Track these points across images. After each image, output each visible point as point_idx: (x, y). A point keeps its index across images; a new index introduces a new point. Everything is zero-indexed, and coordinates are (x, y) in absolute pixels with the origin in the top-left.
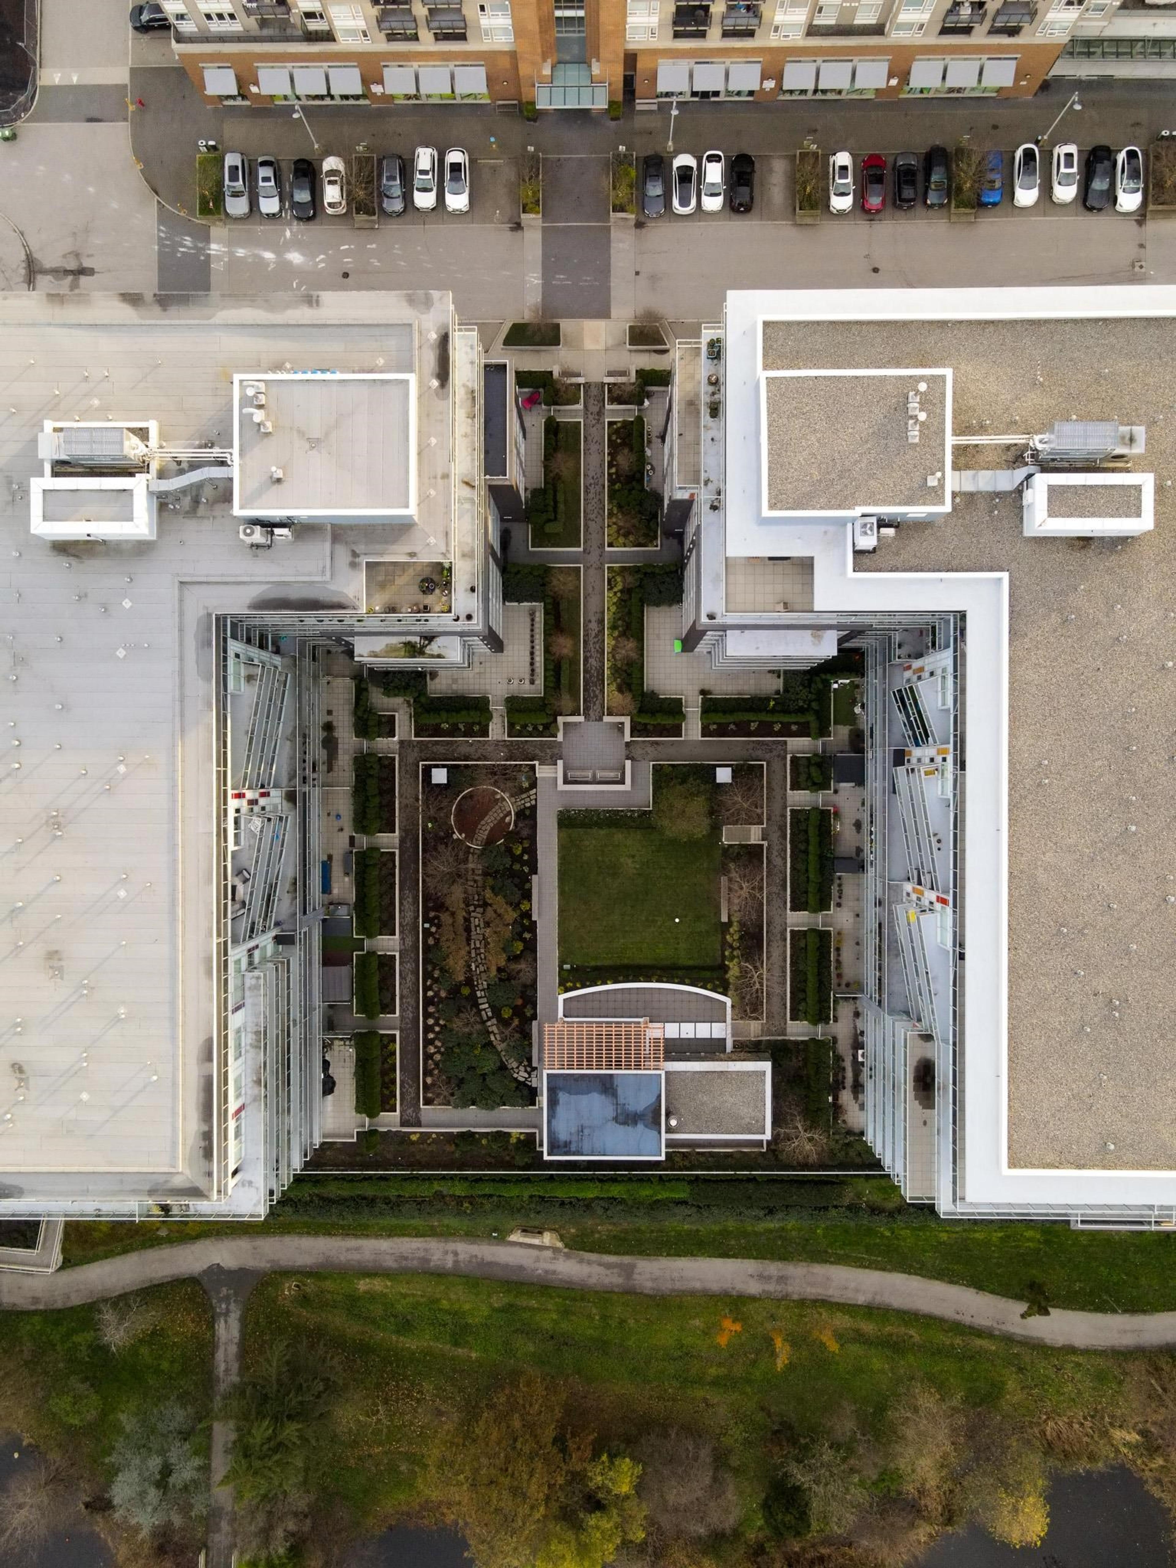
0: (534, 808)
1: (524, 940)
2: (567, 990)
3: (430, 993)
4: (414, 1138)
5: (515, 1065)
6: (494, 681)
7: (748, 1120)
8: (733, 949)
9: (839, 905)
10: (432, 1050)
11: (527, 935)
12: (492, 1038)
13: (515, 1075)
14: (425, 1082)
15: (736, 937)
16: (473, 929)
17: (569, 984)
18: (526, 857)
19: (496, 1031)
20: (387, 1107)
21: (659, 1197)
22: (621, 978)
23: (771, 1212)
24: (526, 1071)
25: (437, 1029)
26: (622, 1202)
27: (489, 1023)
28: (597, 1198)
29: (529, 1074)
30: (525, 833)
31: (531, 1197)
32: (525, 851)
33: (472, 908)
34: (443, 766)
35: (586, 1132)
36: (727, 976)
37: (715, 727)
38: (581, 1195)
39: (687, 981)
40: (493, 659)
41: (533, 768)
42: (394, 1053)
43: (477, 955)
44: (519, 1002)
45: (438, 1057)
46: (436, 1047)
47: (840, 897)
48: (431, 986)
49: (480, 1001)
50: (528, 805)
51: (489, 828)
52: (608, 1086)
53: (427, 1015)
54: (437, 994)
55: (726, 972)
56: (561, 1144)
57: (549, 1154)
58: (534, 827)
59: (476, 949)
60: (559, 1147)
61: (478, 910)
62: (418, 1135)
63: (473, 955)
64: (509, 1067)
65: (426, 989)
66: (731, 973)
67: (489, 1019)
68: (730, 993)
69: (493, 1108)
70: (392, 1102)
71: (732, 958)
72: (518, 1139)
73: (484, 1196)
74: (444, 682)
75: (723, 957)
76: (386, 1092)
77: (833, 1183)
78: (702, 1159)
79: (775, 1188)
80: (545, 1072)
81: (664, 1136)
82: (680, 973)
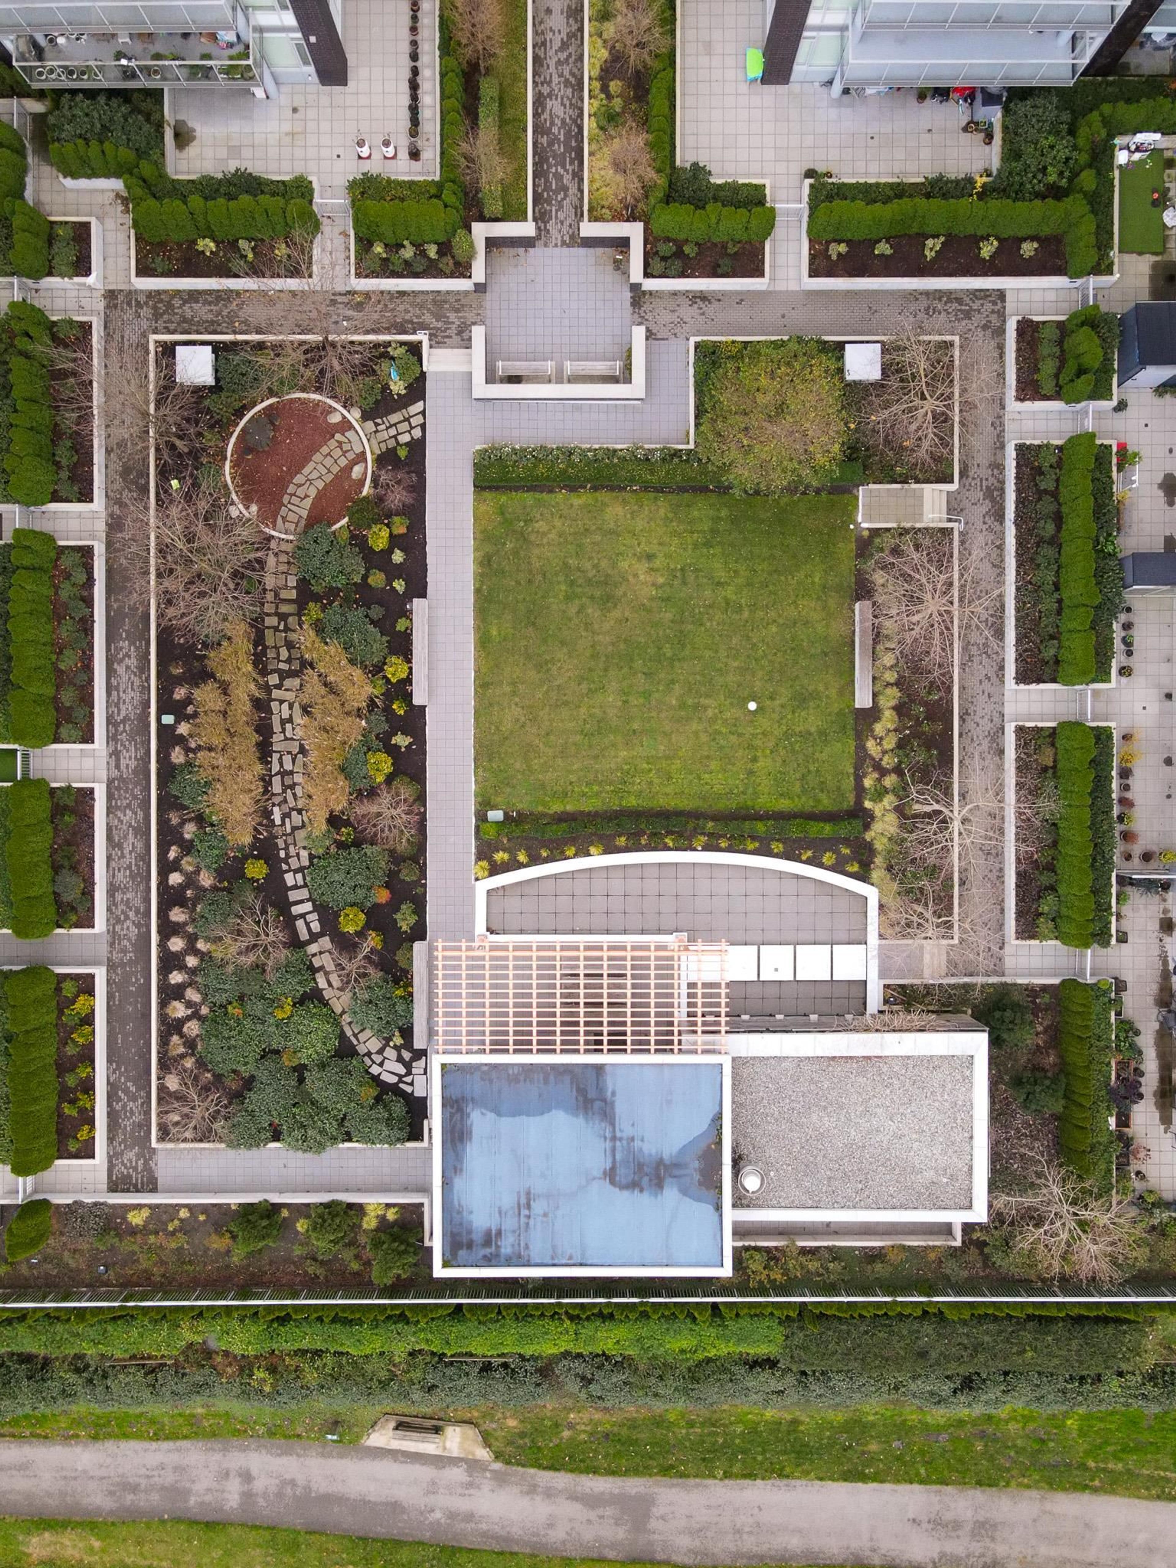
0: (418, 447)
1: (392, 751)
2: (495, 870)
3: (175, 879)
4: (136, 1219)
5: (374, 1045)
6: (325, 153)
7: (930, 1175)
8: (883, 772)
9: (1124, 671)
10: (178, 1010)
11: (402, 740)
12: (322, 983)
13: (375, 1070)
14: (162, 1088)
15: (890, 743)
16: (277, 728)
17: (500, 856)
18: (398, 557)
19: (330, 966)
20: (73, 1147)
21: (712, 1353)
22: (622, 841)
23: (968, 1384)
24: (400, 1059)
25: (192, 961)
26: (624, 1363)
27: (313, 948)
28: (566, 1354)
29: (408, 1066)
30: (397, 497)
31: (412, 1354)
32: (395, 541)
33: (274, 679)
34: (204, 343)
35: (538, 1207)
36: (868, 836)
37: (843, 248)
38: (528, 1351)
39: (778, 847)
40: (325, 100)
41: (415, 349)
42: (88, 1020)
43: (285, 788)
44: (382, 896)
45: (193, 1028)
46: (189, 1004)
47: (1129, 653)
48: (177, 860)
49: (293, 896)
50: (405, 438)
51: (313, 493)
52: (591, 1094)
53: (167, 929)
54: (191, 881)
55: (867, 827)
56: (477, 1237)
57: (446, 1264)
58: (419, 489)
59: (284, 774)
60: (470, 1245)
61: (288, 683)
62: (146, 1213)
63: (277, 788)
64: (362, 1049)
65: (166, 868)
66: (877, 827)
67: (314, 937)
68: (875, 875)
69: (320, 1147)
70: (83, 1135)
71: (880, 794)
72: (382, 1219)
73: (303, 1352)
74: (209, 153)
75: (860, 790)
76: (69, 1110)
77: (1119, 1321)
78: (813, 1265)
79: (985, 1334)
80: (436, 1061)
81: (730, 1215)
82: (760, 827)
